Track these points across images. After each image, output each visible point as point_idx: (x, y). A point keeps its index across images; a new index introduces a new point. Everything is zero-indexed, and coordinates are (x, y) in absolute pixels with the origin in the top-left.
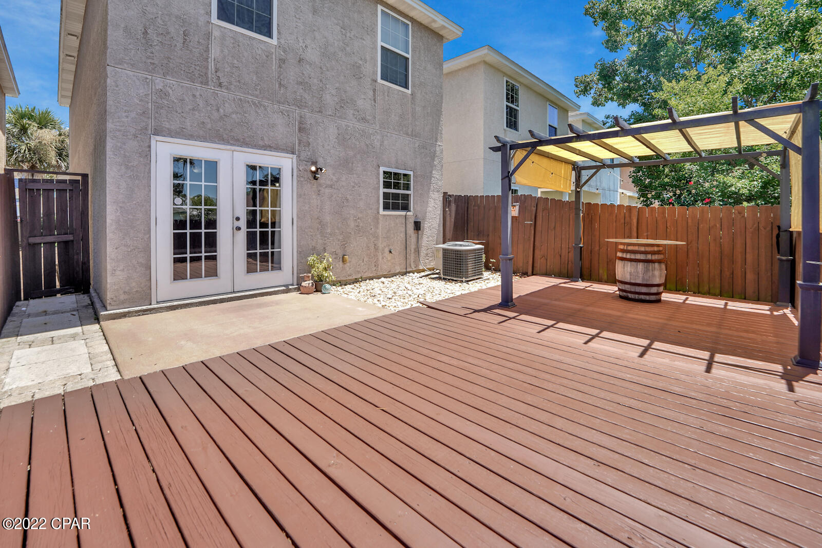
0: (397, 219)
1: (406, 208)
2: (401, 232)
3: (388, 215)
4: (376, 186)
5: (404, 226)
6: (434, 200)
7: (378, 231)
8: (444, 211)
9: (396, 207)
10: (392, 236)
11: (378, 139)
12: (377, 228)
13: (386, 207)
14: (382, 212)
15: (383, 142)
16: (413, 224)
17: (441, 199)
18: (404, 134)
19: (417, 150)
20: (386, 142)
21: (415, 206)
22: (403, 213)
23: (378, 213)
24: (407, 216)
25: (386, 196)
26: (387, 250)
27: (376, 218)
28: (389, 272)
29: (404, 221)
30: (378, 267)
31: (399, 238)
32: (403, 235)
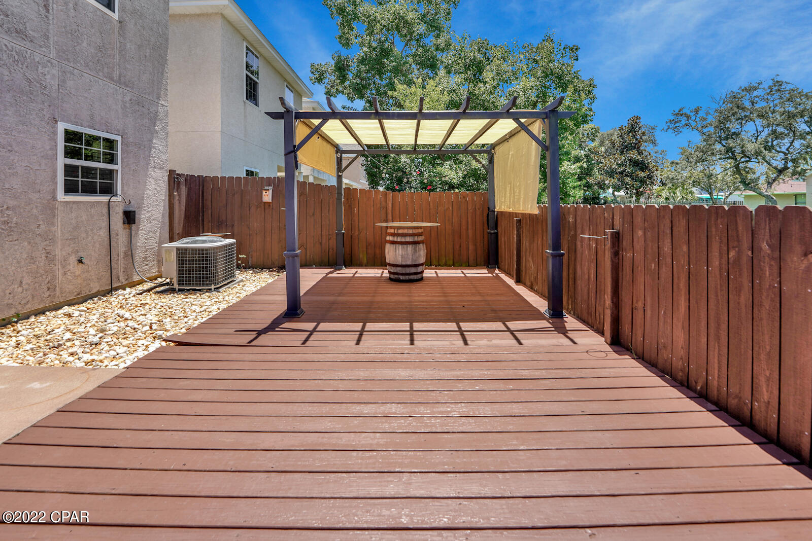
0: (91, 208)
1: (108, 190)
2: (101, 228)
3: (74, 202)
4: (50, 152)
5: (105, 218)
6: (156, 180)
7: (53, 229)
8: (171, 196)
9: (89, 189)
10: (83, 235)
11: (54, 75)
12: (53, 224)
13: (70, 188)
14: (61, 196)
15: (64, 81)
16: (121, 214)
17: (166, 179)
18: (105, 77)
19: (128, 105)
20: (70, 83)
21: (125, 188)
22: (105, 199)
23: (54, 198)
24: (111, 203)
25: (70, 170)
26: (73, 260)
27: (50, 207)
28: (78, 294)
29: (105, 211)
30: (55, 290)
31: (96, 237)
32: (104, 233)
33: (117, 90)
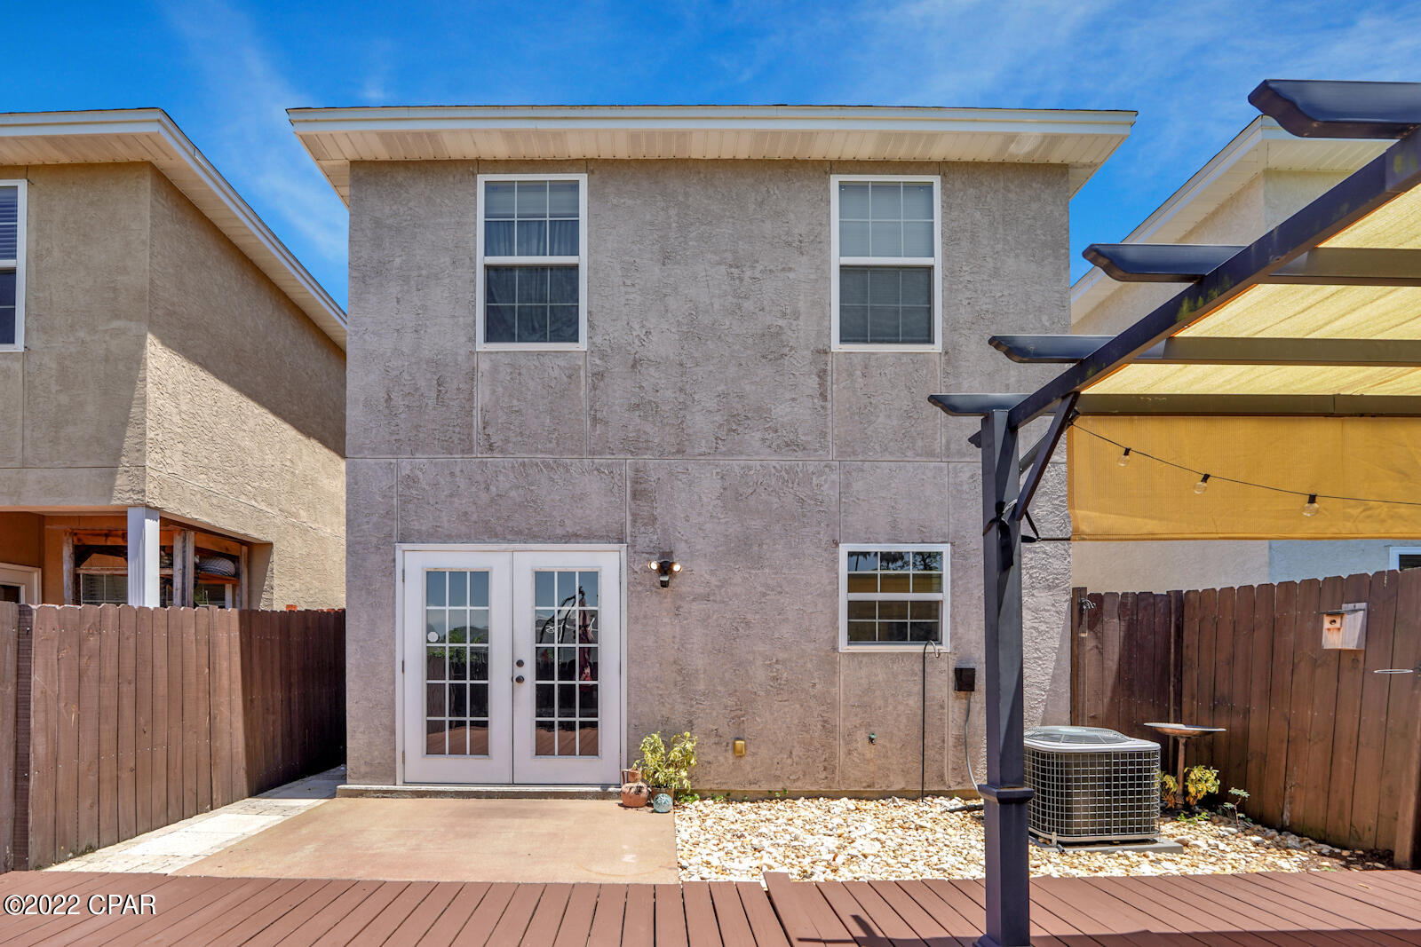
0: (894, 662)
1: (928, 633)
2: (910, 694)
3: (864, 654)
4: (829, 588)
5: (919, 679)
6: (1036, 610)
7: (834, 690)
8: (1076, 642)
9: (896, 634)
10: (880, 702)
11: (833, 482)
12: (833, 684)
13: (856, 635)
14: (843, 646)
15: (848, 485)
16: (952, 674)
17: (1065, 607)
18: (917, 455)
19: (965, 487)
20: (858, 486)
21: (961, 630)
22: (917, 648)
23: (835, 649)
24: (926, 655)
25: (854, 608)
26: (861, 736)
27: (829, 659)
28: (869, 786)
29: (918, 667)
30: (833, 772)
31: (901, 708)
32: (914, 702)
33: (941, 469)
